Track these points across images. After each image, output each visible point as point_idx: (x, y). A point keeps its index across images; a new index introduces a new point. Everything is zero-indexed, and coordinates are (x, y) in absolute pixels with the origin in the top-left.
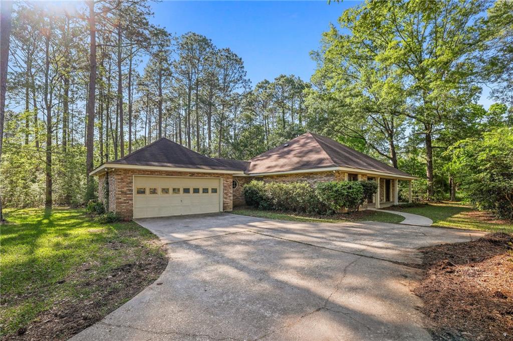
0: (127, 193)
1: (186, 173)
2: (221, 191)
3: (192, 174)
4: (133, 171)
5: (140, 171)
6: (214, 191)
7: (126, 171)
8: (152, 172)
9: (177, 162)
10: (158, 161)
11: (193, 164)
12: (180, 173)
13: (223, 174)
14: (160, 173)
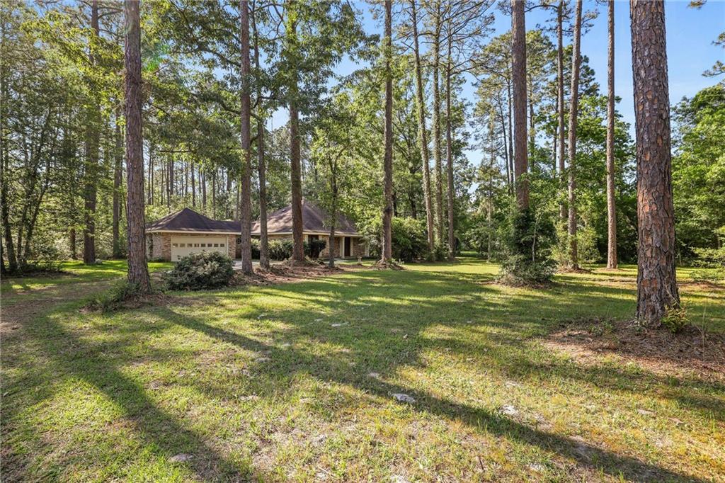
0: (168, 246)
1: (203, 234)
2: (227, 246)
3: (207, 235)
4: (171, 234)
5: (175, 234)
6: (222, 245)
7: (167, 233)
8: (182, 234)
9: (197, 227)
10: (185, 227)
11: (208, 228)
12: (199, 234)
13: (228, 235)
14: (187, 234)
